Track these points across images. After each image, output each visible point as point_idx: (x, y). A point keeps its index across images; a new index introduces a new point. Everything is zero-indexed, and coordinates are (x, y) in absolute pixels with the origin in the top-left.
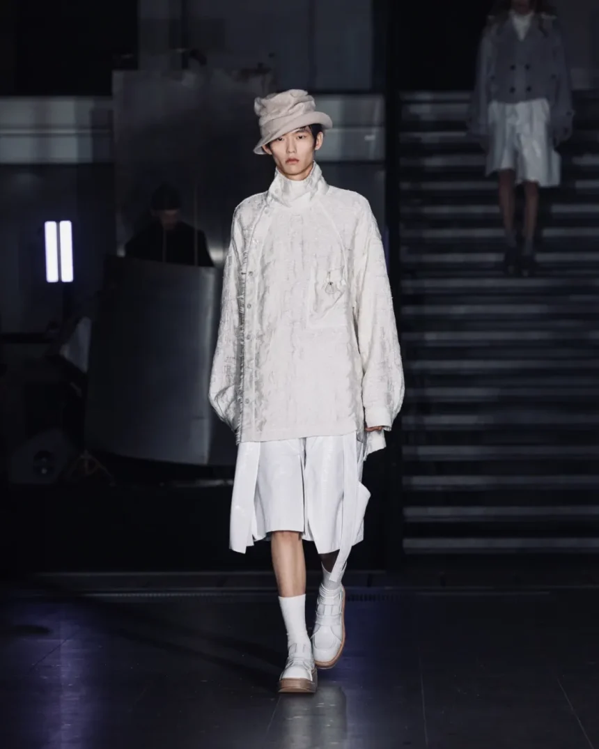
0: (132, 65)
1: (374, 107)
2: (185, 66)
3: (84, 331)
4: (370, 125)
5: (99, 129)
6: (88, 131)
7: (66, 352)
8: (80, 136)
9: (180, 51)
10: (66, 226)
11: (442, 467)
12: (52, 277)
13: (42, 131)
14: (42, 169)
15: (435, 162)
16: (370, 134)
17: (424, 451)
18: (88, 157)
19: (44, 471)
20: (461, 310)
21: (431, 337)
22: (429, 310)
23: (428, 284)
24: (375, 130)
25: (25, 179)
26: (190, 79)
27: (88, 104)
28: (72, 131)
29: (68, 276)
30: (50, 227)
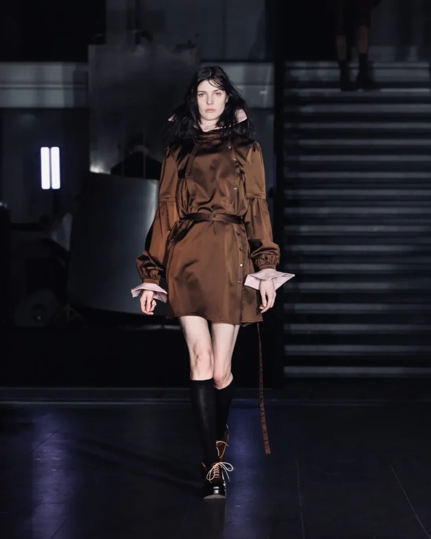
0: (101, 41)
1: (267, 71)
2: (138, 42)
3: (67, 222)
4: (264, 84)
5: (79, 84)
6: (71, 86)
7: (54, 237)
8: (65, 89)
9: (135, 31)
10: (56, 151)
11: (311, 318)
12: (45, 185)
13: (40, 85)
14: (40, 112)
15: (308, 109)
16: (263, 90)
17: (299, 307)
18: (71, 103)
19: (39, 318)
20: (325, 211)
21: (304, 229)
22: (303, 211)
23: (303, 193)
24: (267, 87)
25: (28, 118)
26: (141, 51)
27: (72, 67)
28: (60, 86)
29: (57, 185)
30: (44, 151)
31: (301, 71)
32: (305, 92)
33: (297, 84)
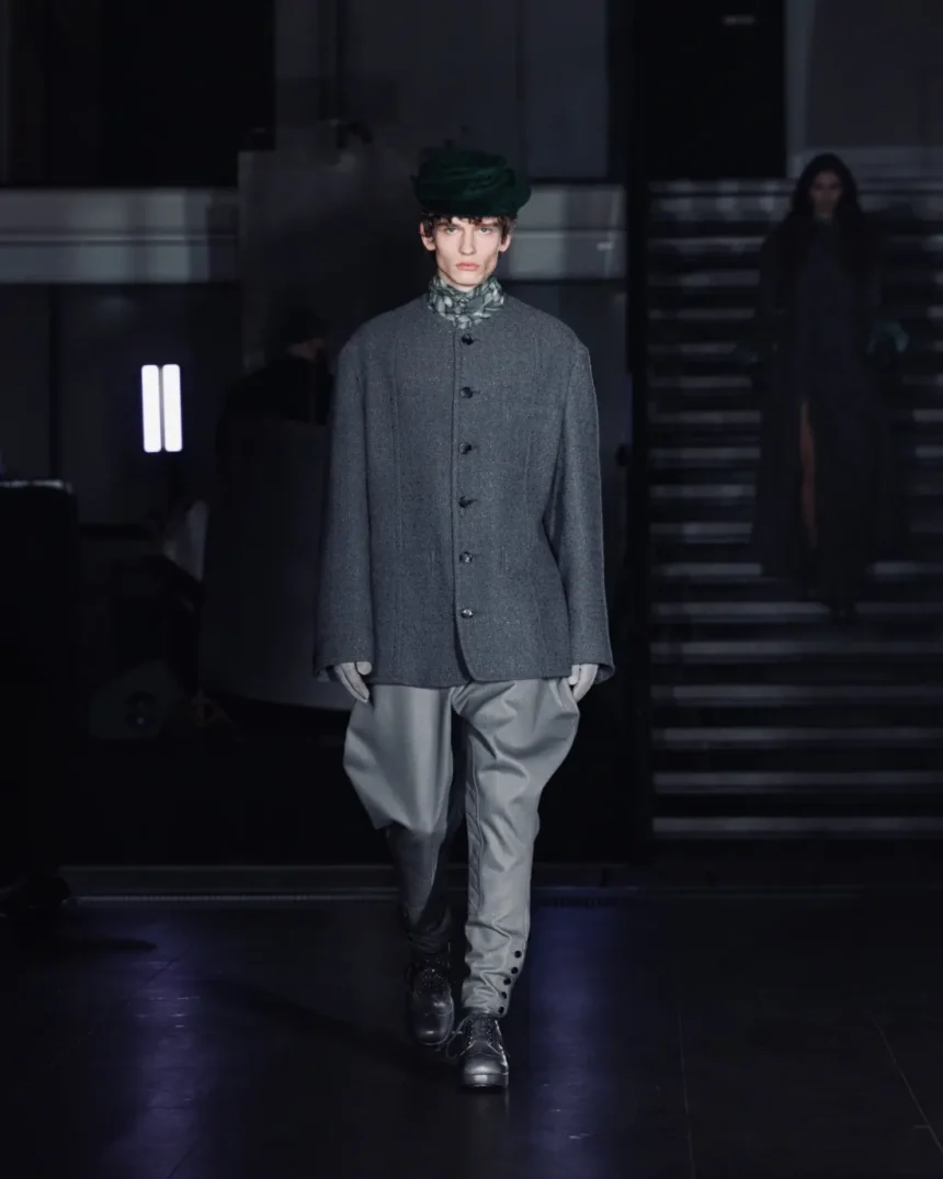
0: (266, 143)
1: (611, 202)
2: (342, 144)
3: (197, 521)
4: (605, 228)
5: (218, 234)
6: (203, 237)
7: (171, 552)
8: (192, 243)
9: (334, 123)
10: (172, 372)
11: (708, 716)
12: (151, 444)
13: (139, 237)
15: (695, 281)
16: (604, 240)
17: (683, 693)
18: (204, 275)
19: (141, 721)
21: (692, 530)
23: (689, 454)
24: (612, 235)
25: (115, 304)
26: (348, 163)
27: (204, 199)
28: (180, 238)
29: (175, 444)
30: (149, 373)
31: (682, 201)
32: (690, 245)
33: (674, 228)
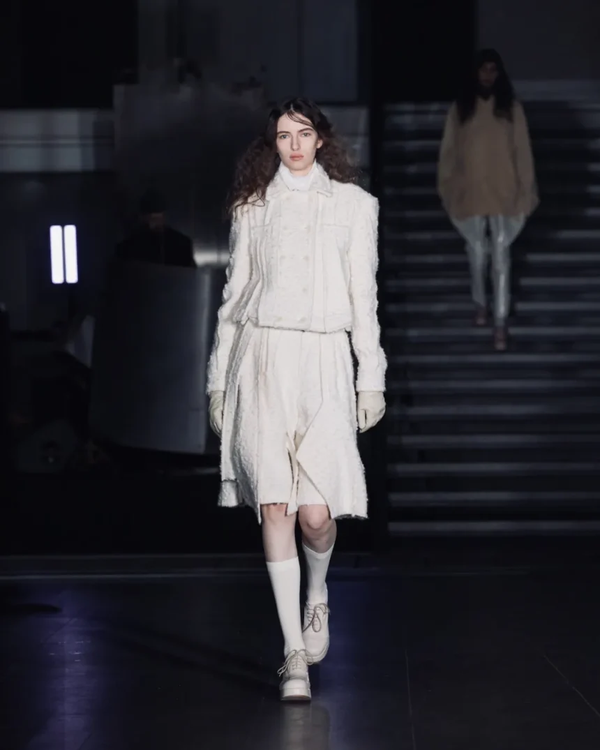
0: (131, 79)
1: (360, 117)
2: (181, 80)
3: (88, 329)
4: (354, 134)
5: (102, 138)
6: (90, 142)
7: (71, 349)
8: (83, 146)
9: (177, 62)
10: (71, 230)
11: (423, 455)
12: (57, 278)
13: (48, 142)
14: (47, 177)
16: (355, 143)
17: (408, 440)
18: (91, 166)
19: (51, 460)
20: (441, 307)
21: (413, 333)
22: (411, 308)
23: (411, 283)
24: (360, 139)
25: (32, 187)
26: (186, 93)
27: (91, 116)
29: (73, 278)
30: (55, 231)
31: (406, 117)
32: (412, 145)
33: (401, 134)
